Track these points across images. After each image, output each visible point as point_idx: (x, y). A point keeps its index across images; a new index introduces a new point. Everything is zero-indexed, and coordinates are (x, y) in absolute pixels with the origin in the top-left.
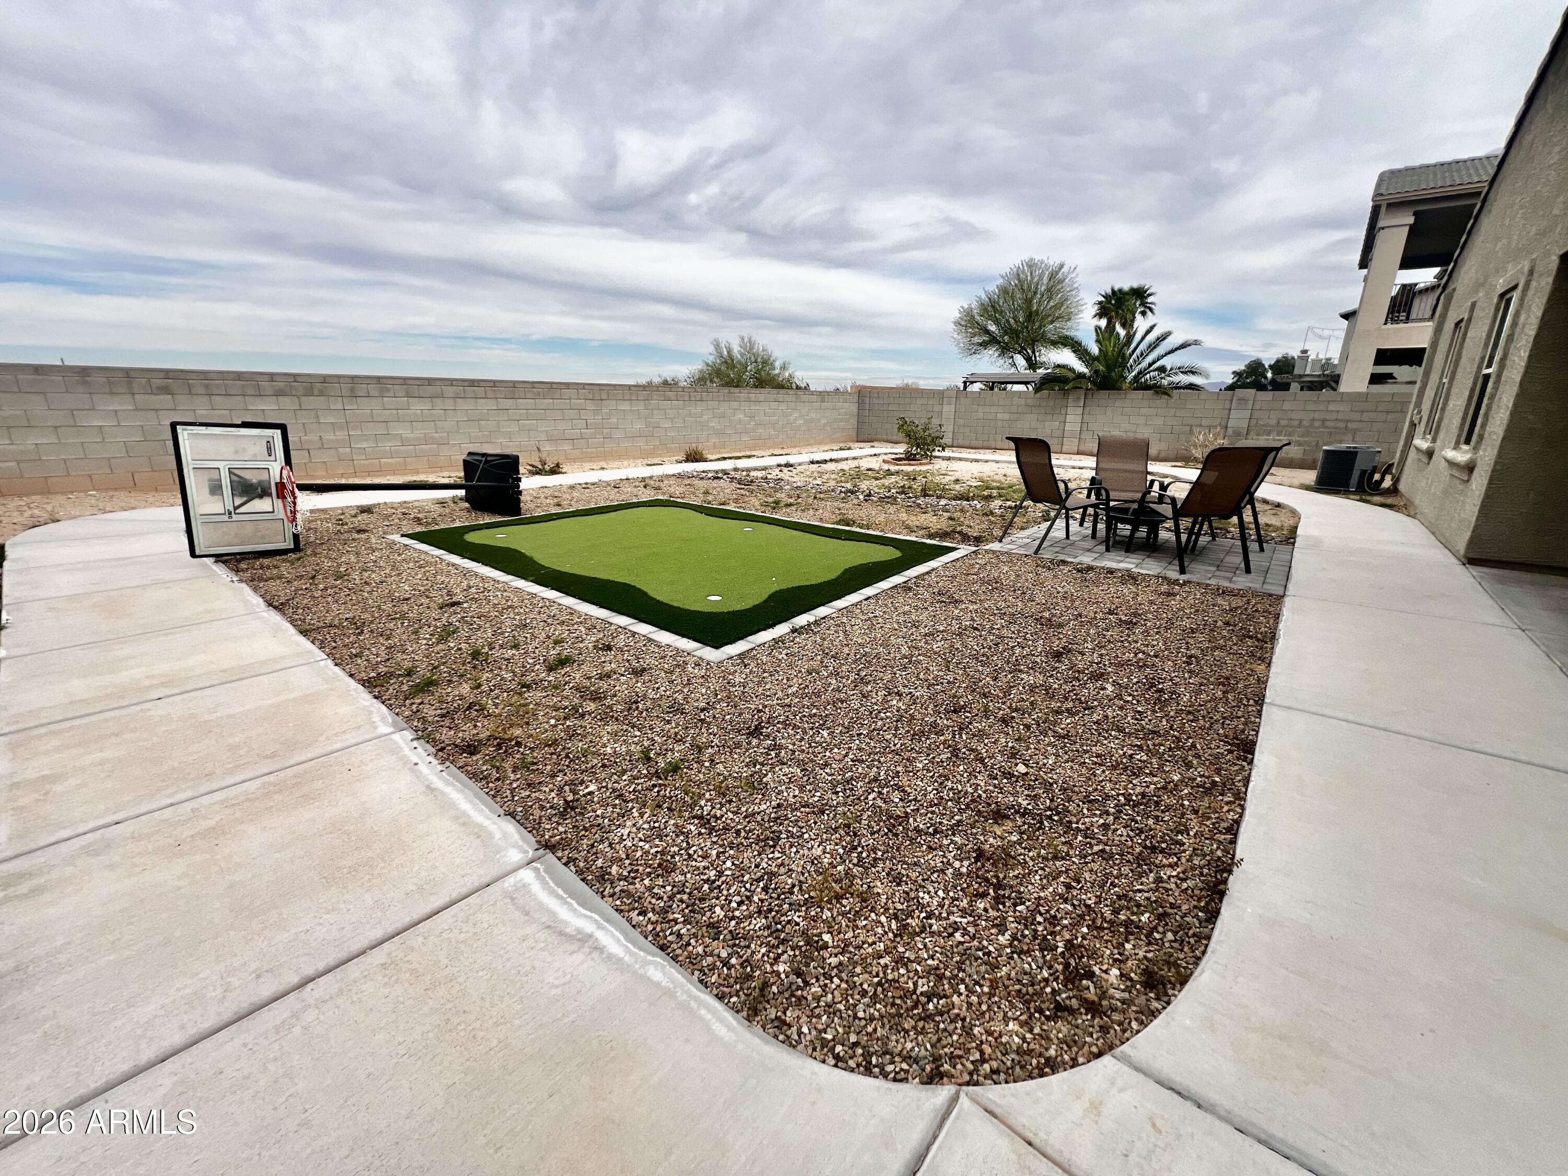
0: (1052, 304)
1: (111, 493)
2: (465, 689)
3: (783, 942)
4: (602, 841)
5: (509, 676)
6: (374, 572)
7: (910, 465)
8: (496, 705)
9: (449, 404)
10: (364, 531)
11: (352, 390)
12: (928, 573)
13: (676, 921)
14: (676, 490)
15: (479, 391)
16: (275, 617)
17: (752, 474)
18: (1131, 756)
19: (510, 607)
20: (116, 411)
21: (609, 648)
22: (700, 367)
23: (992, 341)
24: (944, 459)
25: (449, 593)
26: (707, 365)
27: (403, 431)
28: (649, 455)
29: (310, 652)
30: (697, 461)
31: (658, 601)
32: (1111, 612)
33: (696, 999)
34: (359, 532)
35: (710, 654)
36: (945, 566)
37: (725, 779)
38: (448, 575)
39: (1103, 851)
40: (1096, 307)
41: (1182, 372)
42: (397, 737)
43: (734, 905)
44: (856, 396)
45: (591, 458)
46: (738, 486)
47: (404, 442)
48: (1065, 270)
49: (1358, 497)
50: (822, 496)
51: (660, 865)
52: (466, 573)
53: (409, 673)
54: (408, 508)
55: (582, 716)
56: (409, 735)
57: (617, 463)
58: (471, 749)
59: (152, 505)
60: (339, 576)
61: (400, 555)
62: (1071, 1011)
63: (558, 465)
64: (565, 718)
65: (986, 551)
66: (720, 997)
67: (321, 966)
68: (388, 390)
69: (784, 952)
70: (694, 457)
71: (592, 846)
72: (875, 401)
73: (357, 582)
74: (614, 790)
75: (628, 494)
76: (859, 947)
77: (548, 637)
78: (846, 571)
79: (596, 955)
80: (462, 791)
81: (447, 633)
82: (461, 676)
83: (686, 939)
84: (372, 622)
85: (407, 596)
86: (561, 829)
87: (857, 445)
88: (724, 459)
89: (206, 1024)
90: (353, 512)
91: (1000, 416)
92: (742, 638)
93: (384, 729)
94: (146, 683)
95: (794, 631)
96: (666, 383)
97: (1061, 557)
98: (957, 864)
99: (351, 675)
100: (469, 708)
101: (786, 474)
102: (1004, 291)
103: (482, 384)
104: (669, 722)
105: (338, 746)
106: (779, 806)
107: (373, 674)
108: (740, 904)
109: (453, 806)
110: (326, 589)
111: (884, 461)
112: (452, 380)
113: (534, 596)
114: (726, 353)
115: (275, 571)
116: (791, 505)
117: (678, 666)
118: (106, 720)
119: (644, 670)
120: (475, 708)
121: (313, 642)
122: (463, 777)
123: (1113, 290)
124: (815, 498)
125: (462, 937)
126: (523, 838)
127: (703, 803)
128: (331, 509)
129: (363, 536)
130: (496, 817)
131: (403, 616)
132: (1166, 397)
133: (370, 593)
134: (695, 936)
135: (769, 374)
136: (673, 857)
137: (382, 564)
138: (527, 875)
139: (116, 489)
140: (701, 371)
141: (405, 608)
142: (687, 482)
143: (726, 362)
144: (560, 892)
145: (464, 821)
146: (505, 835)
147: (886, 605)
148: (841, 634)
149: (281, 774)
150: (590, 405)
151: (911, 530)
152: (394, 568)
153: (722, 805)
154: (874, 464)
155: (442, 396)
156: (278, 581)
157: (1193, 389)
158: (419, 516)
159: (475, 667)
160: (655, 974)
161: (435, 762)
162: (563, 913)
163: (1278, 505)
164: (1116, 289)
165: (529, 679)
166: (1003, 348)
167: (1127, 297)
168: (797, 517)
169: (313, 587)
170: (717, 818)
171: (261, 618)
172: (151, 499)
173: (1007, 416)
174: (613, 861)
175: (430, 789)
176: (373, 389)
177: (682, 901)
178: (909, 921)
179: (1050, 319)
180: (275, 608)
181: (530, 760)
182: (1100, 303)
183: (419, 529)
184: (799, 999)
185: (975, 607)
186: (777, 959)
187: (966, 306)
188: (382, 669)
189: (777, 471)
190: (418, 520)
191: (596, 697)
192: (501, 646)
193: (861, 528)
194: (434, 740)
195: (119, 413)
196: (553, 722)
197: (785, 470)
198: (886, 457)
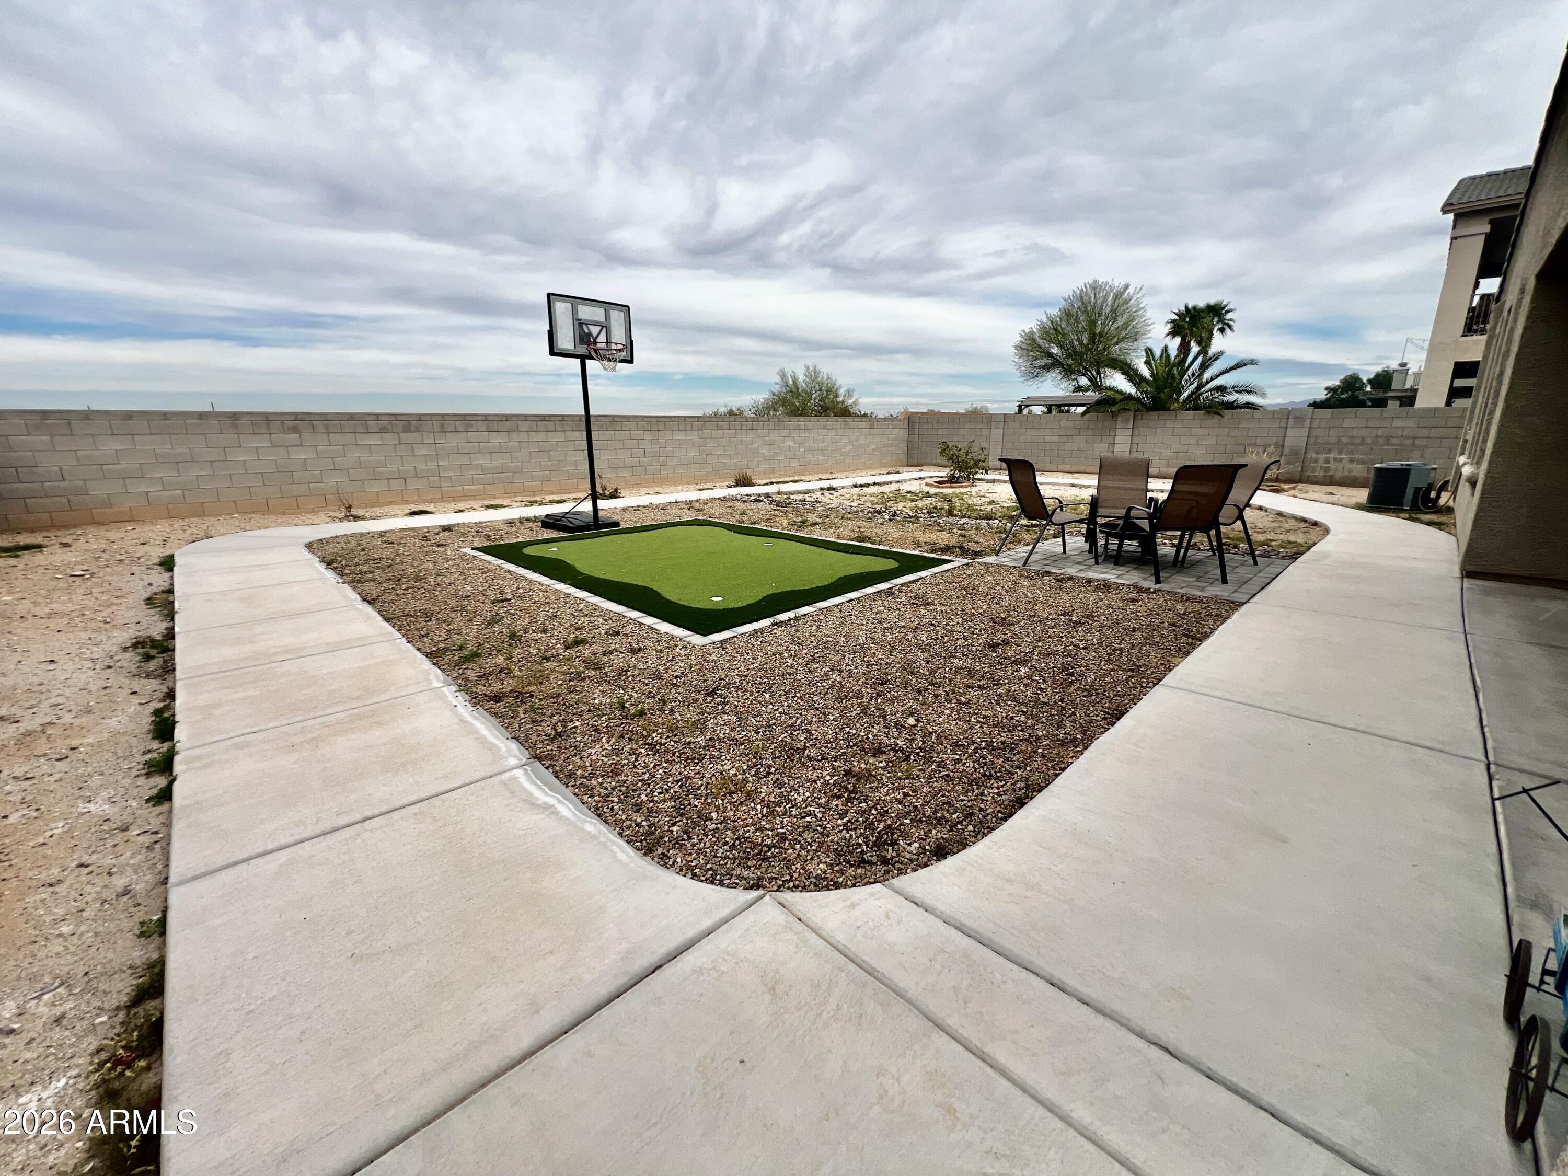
0: (1116, 325)
1: (251, 516)
2: (500, 660)
3: (682, 815)
4: (575, 755)
5: (534, 651)
6: (446, 576)
7: (951, 487)
8: (520, 671)
9: (523, 437)
10: (443, 545)
11: (442, 426)
12: (914, 581)
13: (612, 802)
14: (716, 512)
15: (550, 425)
16: (368, 609)
17: (792, 497)
18: (1012, 718)
19: (547, 603)
20: (257, 448)
21: (618, 634)
22: (766, 396)
23: (1054, 364)
24: (988, 481)
25: (502, 593)
26: (774, 394)
27: (482, 461)
28: (702, 480)
29: (391, 633)
30: (745, 486)
31: (668, 600)
32: (1065, 614)
33: (612, 841)
34: (439, 546)
35: (698, 640)
36: (933, 576)
37: (678, 721)
38: (504, 578)
39: (947, 776)
40: (1169, 326)
41: (1236, 392)
42: (445, 689)
43: (656, 794)
44: (906, 422)
45: (648, 484)
46: (775, 508)
47: (484, 471)
48: (1131, 290)
49: (1407, 516)
50: (849, 516)
51: (612, 771)
52: (518, 578)
53: (461, 648)
54: (482, 527)
55: (584, 679)
56: (454, 688)
57: (672, 488)
58: (497, 698)
59: (280, 525)
60: (418, 579)
61: (468, 564)
62: (871, 863)
63: (616, 490)
64: (570, 681)
65: (979, 563)
66: (628, 842)
67: (377, 812)
68: (472, 426)
69: (680, 821)
70: (743, 481)
71: (568, 758)
72: (925, 426)
73: (432, 583)
74: (593, 726)
75: (674, 515)
76: (734, 821)
77: (572, 625)
78: (841, 578)
79: (553, 816)
80: (484, 724)
81: (495, 620)
82: (499, 651)
83: (616, 811)
84: (439, 613)
85: (468, 594)
86: (549, 748)
87: (906, 469)
88: (772, 483)
89: (306, 835)
90: (437, 531)
91: (1048, 439)
92: (728, 629)
93: (436, 684)
94: (273, 650)
95: (775, 624)
96: (731, 413)
97: (1047, 569)
98: (828, 778)
99: (418, 649)
100: (500, 672)
101: (826, 498)
102: (1067, 314)
103: (552, 419)
104: (647, 684)
105: (403, 693)
106: (711, 739)
107: (434, 649)
108: (659, 793)
109: (476, 731)
110: (407, 588)
111: (927, 484)
112: (526, 416)
113: (568, 595)
114: (791, 382)
115: (370, 576)
116: (816, 524)
117: (668, 648)
118: (247, 673)
119: (640, 649)
120: (505, 671)
121: (393, 627)
122: (487, 715)
123: (1187, 308)
124: (843, 518)
125: (468, 802)
126: (520, 752)
127: (654, 735)
128: (419, 528)
129: (441, 549)
130: (505, 739)
131: (463, 608)
132: (1217, 417)
133: (441, 592)
134: (623, 810)
135: (832, 402)
136: (623, 766)
137: (453, 570)
138: (519, 773)
139: (254, 513)
140: (766, 400)
141: (466, 602)
142: (731, 504)
143: (791, 391)
144: (539, 782)
145: (482, 741)
146: (509, 750)
147: (864, 606)
148: (814, 627)
149: (362, 709)
150: (648, 436)
151: (918, 545)
152: (462, 573)
153: (668, 737)
154: (915, 486)
155: (517, 430)
156: (372, 583)
157: (1251, 408)
158: (490, 533)
159: (510, 645)
160: (589, 827)
161: (469, 705)
162: (537, 793)
163: (1315, 524)
164: (1190, 306)
165: (548, 654)
166: (1065, 370)
167: (1202, 315)
168: (819, 534)
169: (398, 588)
170: (661, 744)
171: (358, 609)
172: (279, 521)
173: (1055, 439)
174: (580, 767)
175: (463, 721)
176: (460, 426)
177: (620, 791)
178: (777, 808)
179: (1116, 339)
180: (369, 602)
181: (537, 706)
182: (1173, 321)
183: (488, 543)
184: (682, 845)
185: (943, 609)
186: (674, 825)
187: (1027, 331)
188: (442, 645)
189: (819, 495)
190: (488, 537)
191: (598, 667)
192: (534, 631)
193: (872, 543)
194: (471, 692)
195: (260, 450)
196: (560, 682)
197: (827, 493)
198: (929, 481)
